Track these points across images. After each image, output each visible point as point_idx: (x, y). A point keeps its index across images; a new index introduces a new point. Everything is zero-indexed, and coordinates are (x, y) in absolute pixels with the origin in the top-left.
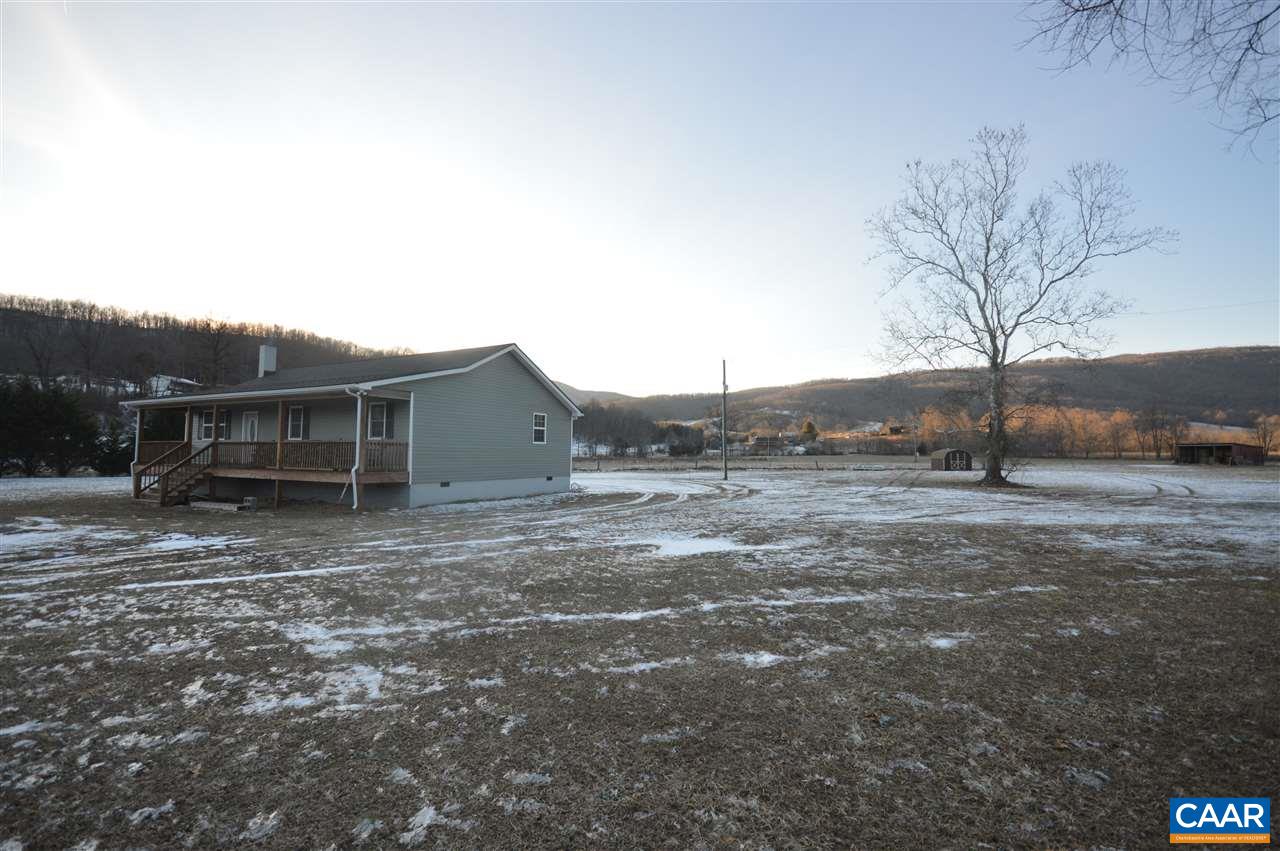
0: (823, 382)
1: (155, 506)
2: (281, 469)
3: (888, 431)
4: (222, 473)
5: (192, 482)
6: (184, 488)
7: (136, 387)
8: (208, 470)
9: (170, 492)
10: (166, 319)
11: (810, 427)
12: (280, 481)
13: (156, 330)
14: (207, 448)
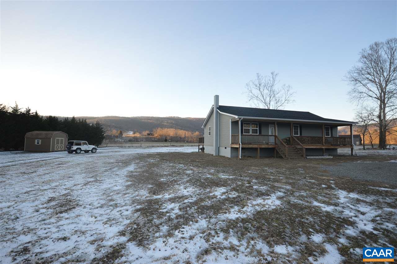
3: (147, 135)
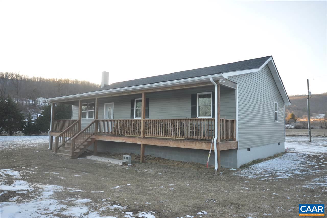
0: (295, 96)
1: (68, 158)
2: (144, 137)
4: (102, 138)
5: (86, 143)
6: (82, 147)
7: (33, 102)
8: (93, 137)
9: (76, 149)
10: (41, 78)
11: (293, 116)
12: (143, 145)
13: (37, 82)
14: (92, 124)
